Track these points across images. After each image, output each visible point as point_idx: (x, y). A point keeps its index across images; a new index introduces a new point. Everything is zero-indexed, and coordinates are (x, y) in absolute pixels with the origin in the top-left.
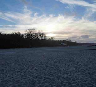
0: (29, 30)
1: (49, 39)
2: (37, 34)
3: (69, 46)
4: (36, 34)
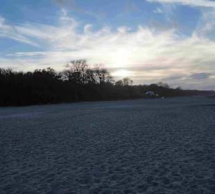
0: (73, 62)
1: (119, 82)
2: (92, 71)
3: (163, 98)
4: (90, 72)
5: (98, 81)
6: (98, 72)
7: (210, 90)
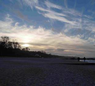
1: (24, 49)
3: (43, 58)
5: (14, 48)
6: (14, 43)
7: (63, 56)
